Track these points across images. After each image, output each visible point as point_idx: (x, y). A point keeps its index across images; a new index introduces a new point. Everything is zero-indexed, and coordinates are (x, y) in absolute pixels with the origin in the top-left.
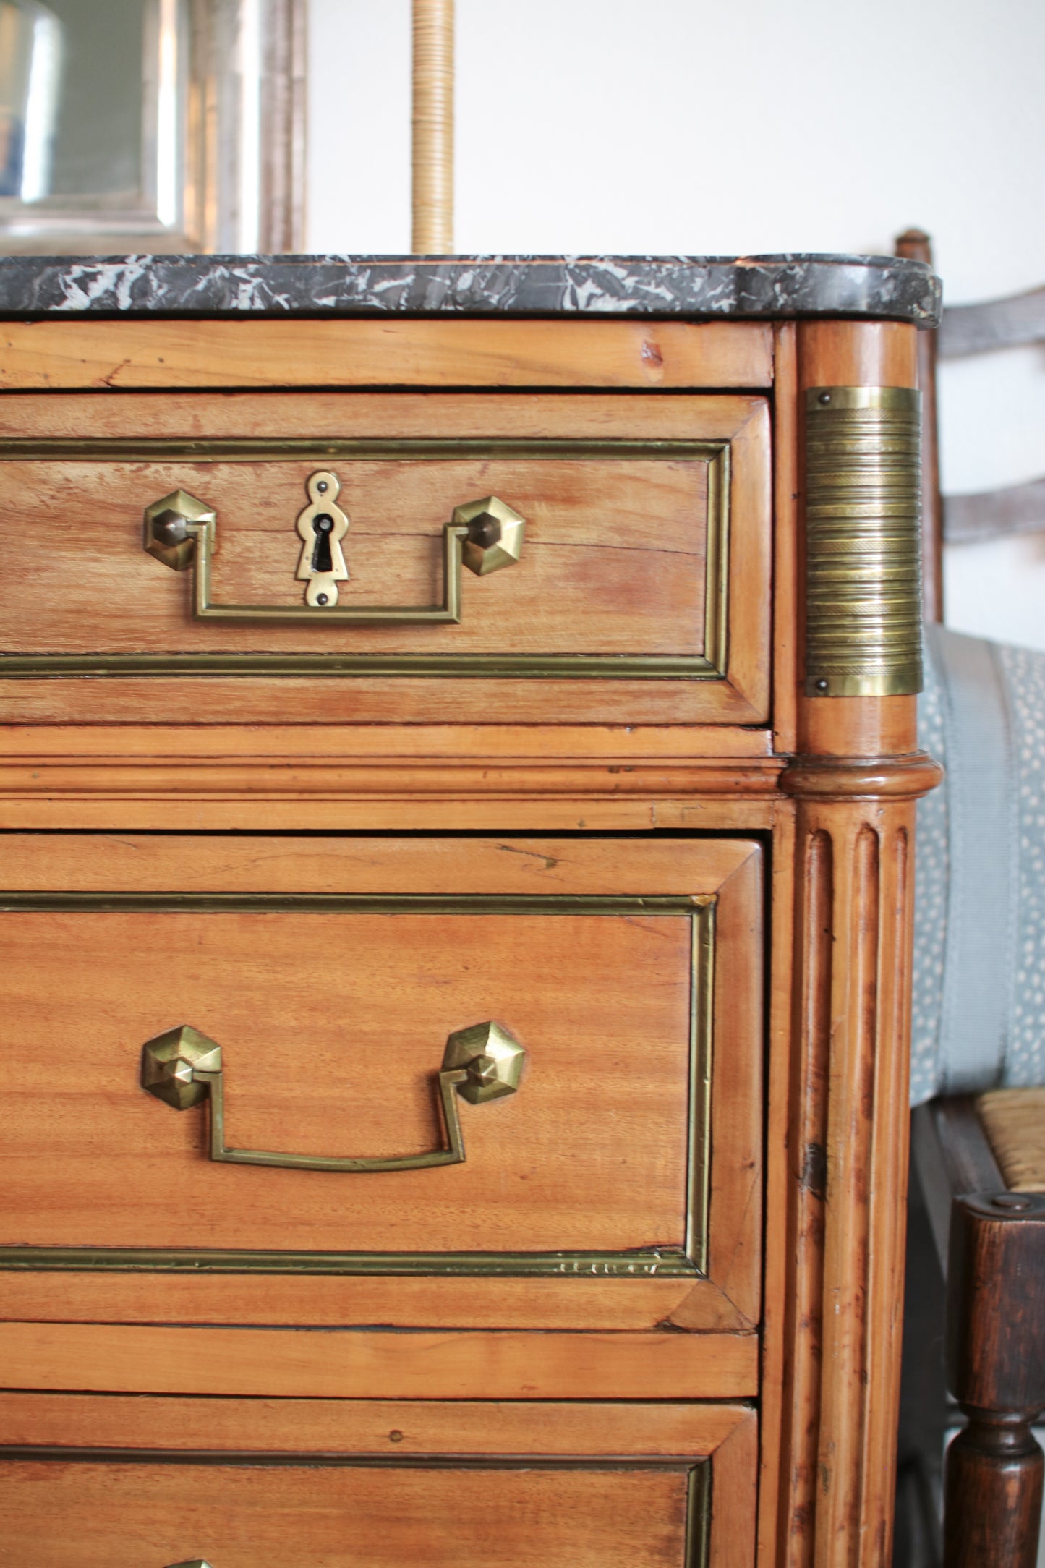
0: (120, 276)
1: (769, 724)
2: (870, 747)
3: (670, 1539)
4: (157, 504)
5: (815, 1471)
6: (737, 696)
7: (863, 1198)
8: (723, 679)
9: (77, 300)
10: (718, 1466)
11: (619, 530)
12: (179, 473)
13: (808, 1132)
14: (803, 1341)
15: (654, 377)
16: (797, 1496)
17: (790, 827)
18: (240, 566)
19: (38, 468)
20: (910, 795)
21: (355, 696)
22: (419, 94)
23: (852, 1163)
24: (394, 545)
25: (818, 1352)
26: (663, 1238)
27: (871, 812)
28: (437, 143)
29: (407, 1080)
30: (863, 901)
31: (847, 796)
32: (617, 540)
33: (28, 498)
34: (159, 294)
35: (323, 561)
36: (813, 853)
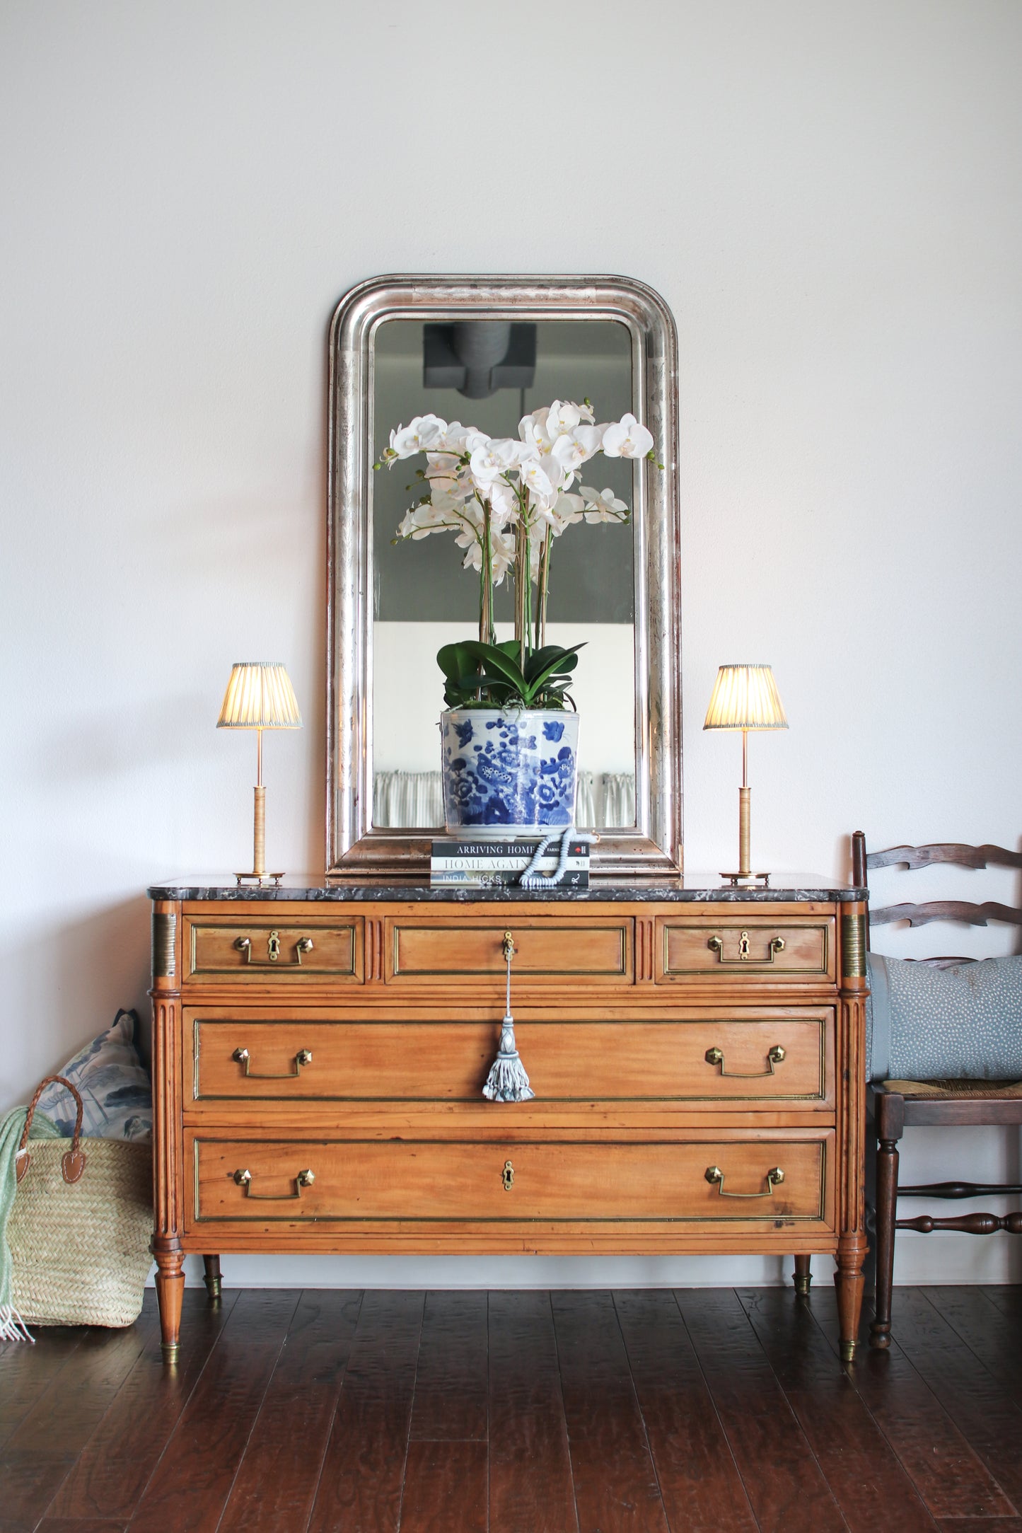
0: (707, 894)
1: (836, 983)
2: (856, 987)
3: (817, 1159)
4: (711, 939)
5: (848, 1141)
6: (829, 977)
7: (857, 1081)
8: (826, 973)
9: (698, 898)
10: (827, 1141)
11: (804, 943)
12: (714, 932)
13: (845, 1067)
14: (845, 1113)
15: (812, 913)
16: (844, 1148)
17: (840, 1004)
18: (728, 951)
19: (687, 931)
20: (864, 997)
21: (751, 979)
22: (741, 829)
23: (854, 1073)
24: (759, 947)
25: (848, 1115)
26: (815, 1091)
27: (857, 1000)
28: (746, 841)
29: (761, 1058)
30: (855, 1019)
31: (852, 997)
32: (804, 945)
33: (684, 937)
34: (715, 897)
35: (745, 950)
36: (845, 1009)
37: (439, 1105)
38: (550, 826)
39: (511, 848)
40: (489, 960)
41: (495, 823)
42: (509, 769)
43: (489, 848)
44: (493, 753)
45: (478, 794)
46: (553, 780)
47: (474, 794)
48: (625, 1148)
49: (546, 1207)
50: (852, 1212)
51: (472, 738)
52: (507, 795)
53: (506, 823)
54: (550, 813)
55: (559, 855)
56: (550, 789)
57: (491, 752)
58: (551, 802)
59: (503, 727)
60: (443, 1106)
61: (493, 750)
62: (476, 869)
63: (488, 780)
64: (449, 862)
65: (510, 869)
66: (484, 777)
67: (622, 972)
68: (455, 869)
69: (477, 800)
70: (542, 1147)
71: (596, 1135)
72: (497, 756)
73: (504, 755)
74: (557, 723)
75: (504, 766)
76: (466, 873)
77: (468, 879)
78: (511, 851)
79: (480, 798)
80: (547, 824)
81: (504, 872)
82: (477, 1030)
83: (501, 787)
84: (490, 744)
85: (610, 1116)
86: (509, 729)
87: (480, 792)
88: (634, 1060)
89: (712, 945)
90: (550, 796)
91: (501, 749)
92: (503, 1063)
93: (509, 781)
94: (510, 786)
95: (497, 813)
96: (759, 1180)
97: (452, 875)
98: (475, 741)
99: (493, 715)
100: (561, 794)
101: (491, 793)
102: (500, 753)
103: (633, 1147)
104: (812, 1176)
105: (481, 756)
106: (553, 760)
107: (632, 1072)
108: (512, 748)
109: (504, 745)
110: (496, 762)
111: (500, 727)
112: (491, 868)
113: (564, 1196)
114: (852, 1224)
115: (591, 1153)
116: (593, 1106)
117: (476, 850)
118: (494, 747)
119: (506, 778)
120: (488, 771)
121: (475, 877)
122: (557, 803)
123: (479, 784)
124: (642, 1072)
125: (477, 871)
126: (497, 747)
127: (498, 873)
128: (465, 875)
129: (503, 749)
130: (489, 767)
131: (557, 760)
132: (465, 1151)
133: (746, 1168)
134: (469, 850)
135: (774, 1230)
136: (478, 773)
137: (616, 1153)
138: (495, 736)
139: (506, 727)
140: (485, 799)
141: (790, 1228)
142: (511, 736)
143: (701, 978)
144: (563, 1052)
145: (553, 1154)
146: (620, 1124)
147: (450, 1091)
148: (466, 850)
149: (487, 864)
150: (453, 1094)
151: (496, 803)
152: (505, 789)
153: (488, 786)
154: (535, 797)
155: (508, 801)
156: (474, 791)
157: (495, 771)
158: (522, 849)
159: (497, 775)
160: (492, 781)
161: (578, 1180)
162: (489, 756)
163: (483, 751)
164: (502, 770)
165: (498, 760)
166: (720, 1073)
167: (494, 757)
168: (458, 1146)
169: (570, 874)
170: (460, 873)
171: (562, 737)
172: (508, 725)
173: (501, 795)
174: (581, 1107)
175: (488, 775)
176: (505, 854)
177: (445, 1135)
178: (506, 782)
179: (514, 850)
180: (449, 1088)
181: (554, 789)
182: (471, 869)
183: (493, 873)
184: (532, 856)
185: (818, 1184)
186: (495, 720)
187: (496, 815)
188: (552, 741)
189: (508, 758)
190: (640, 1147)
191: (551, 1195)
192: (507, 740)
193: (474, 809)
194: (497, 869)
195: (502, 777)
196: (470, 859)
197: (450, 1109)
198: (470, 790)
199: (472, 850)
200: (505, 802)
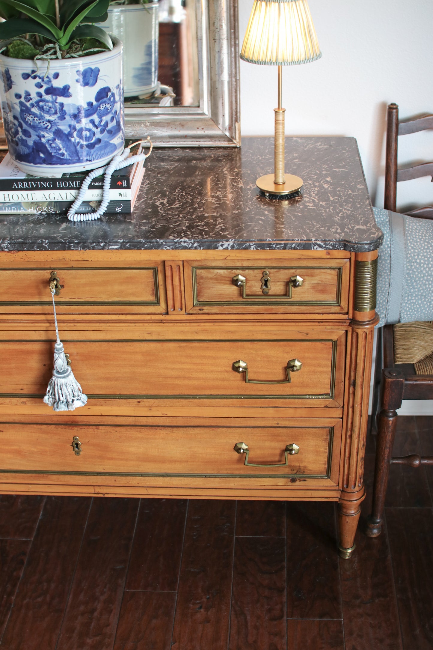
0: (229, 245)
1: (347, 313)
2: (366, 318)
3: (326, 439)
4: (235, 277)
5: (352, 430)
6: (342, 308)
7: (362, 388)
8: (340, 306)
9: (221, 248)
10: (335, 428)
11: (321, 281)
12: (239, 271)
13: (352, 378)
14: (350, 410)
15: (328, 257)
16: (349, 433)
17: (351, 330)
18: (250, 287)
19: (212, 271)
21: (272, 309)
22: (276, 147)
23: (360, 383)
24: (279, 283)
25: (353, 412)
26: (326, 393)
27: (366, 330)
28: (281, 157)
29: (281, 368)
30: (363, 343)
31: (362, 327)
32: (320, 282)
33: (210, 276)
34: (236, 247)
35: (266, 286)
36: (355, 335)
37: (14, 400)
38: (93, 162)
39: (59, 183)
40: (40, 294)
41: (41, 164)
42: (47, 117)
43: (40, 184)
44: (31, 102)
45: (24, 138)
46: (92, 122)
47: (21, 136)
48: (170, 429)
49: (109, 467)
50: (352, 476)
51: (13, 86)
52: (49, 140)
53: (51, 164)
54: (92, 151)
55: (101, 187)
56: (89, 130)
57: (29, 101)
58: (92, 142)
59: (37, 78)
60: (18, 401)
61: (31, 99)
62: (31, 200)
63: (30, 125)
64: (6, 196)
65: (60, 200)
66: (26, 123)
67: (158, 303)
68: (12, 200)
69: (24, 143)
70: (101, 428)
71: (144, 421)
72: (35, 105)
73: (41, 104)
74: (91, 69)
75: (42, 114)
76: (22, 204)
77: (25, 210)
78: (60, 186)
79: (26, 141)
80: (90, 161)
81: (56, 202)
82: (37, 347)
83: (42, 133)
84: (28, 94)
85: (154, 409)
86: (43, 81)
87: (26, 136)
88: (173, 369)
89: (235, 282)
90: (90, 136)
91: (38, 98)
92: (58, 380)
93: (49, 127)
94: (50, 132)
95: (42, 155)
96: (278, 452)
97: (11, 206)
98: (16, 89)
99: (27, 65)
100: (102, 132)
101: (34, 137)
102: (38, 102)
103: (175, 429)
104: (322, 449)
105: (21, 103)
106: (90, 104)
107: (171, 378)
108: (49, 97)
109: (40, 95)
110: (35, 110)
111: (35, 77)
112: (44, 200)
113: (122, 459)
114: (351, 484)
115: (141, 432)
116: (139, 402)
117: (28, 185)
118: (31, 97)
119: (46, 125)
120: (29, 118)
121: (31, 208)
122: (99, 141)
123: (23, 128)
124: (179, 377)
125: (32, 203)
126: (35, 98)
127: (50, 203)
128: (21, 206)
129: (39, 98)
130: (30, 115)
131: (95, 103)
132: (41, 429)
133: (267, 444)
134: (23, 185)
135: (290, 484)
136: (22, 119)
137: (163, 433)
138: (30, 86)
139: (40, 78)
140: (31, 143)
141: (302, 483)
142: (45, 87)
143: (226, 309)
144: (112, 363)
145: (110, 432)
146: (163, 414)
147: (22, 389)
148: (20, 185)
149: (39, 196)
150: (25, 392)
151: (39, 147)
152: (46, 135)
153: (31, 130)
154: (75, 140)
155: (50, 145)
156: (20, 134)
157: (36, 119)
158: (69, 183)
159: (37, 122)
160: (34, 127)
161: (132, 450)
162: (28, 104)
163: (23, 100)
164: (41, 118)
165: (37, 109)
166: (244, 378)
167: (32, 105)
168: (35, 426)
169: (114, 203)
170: (18, 205)
171: (98, 80)
172: (41, 76)
173: (43, 140)
174: (129, 403)
175: (29, 122)
176: (55, 188)
177: (23, 419)
178: (46, 128)
179: (62, 184)
180: (21, 388)
181: (94, 129)
182: (26, 200)
183: (46, 204)
184: (79, 188)
185: (326, 455)
186: (29, 71)
187: (41, 157)
188: (87, 87)
189: (45, 107)
190: (181, 429)
191: (112, 459)
192: (42, 90)
193: (24, 150)
194: (49, 200)
195: (42, 124)
196: (25, 193)
197: (24, 402)
198: (17, 132)
199: (26, 185)
200: (47, 146)
